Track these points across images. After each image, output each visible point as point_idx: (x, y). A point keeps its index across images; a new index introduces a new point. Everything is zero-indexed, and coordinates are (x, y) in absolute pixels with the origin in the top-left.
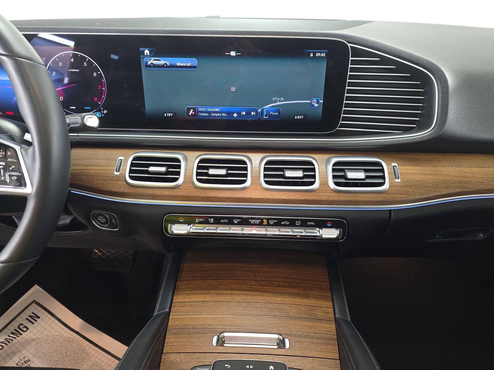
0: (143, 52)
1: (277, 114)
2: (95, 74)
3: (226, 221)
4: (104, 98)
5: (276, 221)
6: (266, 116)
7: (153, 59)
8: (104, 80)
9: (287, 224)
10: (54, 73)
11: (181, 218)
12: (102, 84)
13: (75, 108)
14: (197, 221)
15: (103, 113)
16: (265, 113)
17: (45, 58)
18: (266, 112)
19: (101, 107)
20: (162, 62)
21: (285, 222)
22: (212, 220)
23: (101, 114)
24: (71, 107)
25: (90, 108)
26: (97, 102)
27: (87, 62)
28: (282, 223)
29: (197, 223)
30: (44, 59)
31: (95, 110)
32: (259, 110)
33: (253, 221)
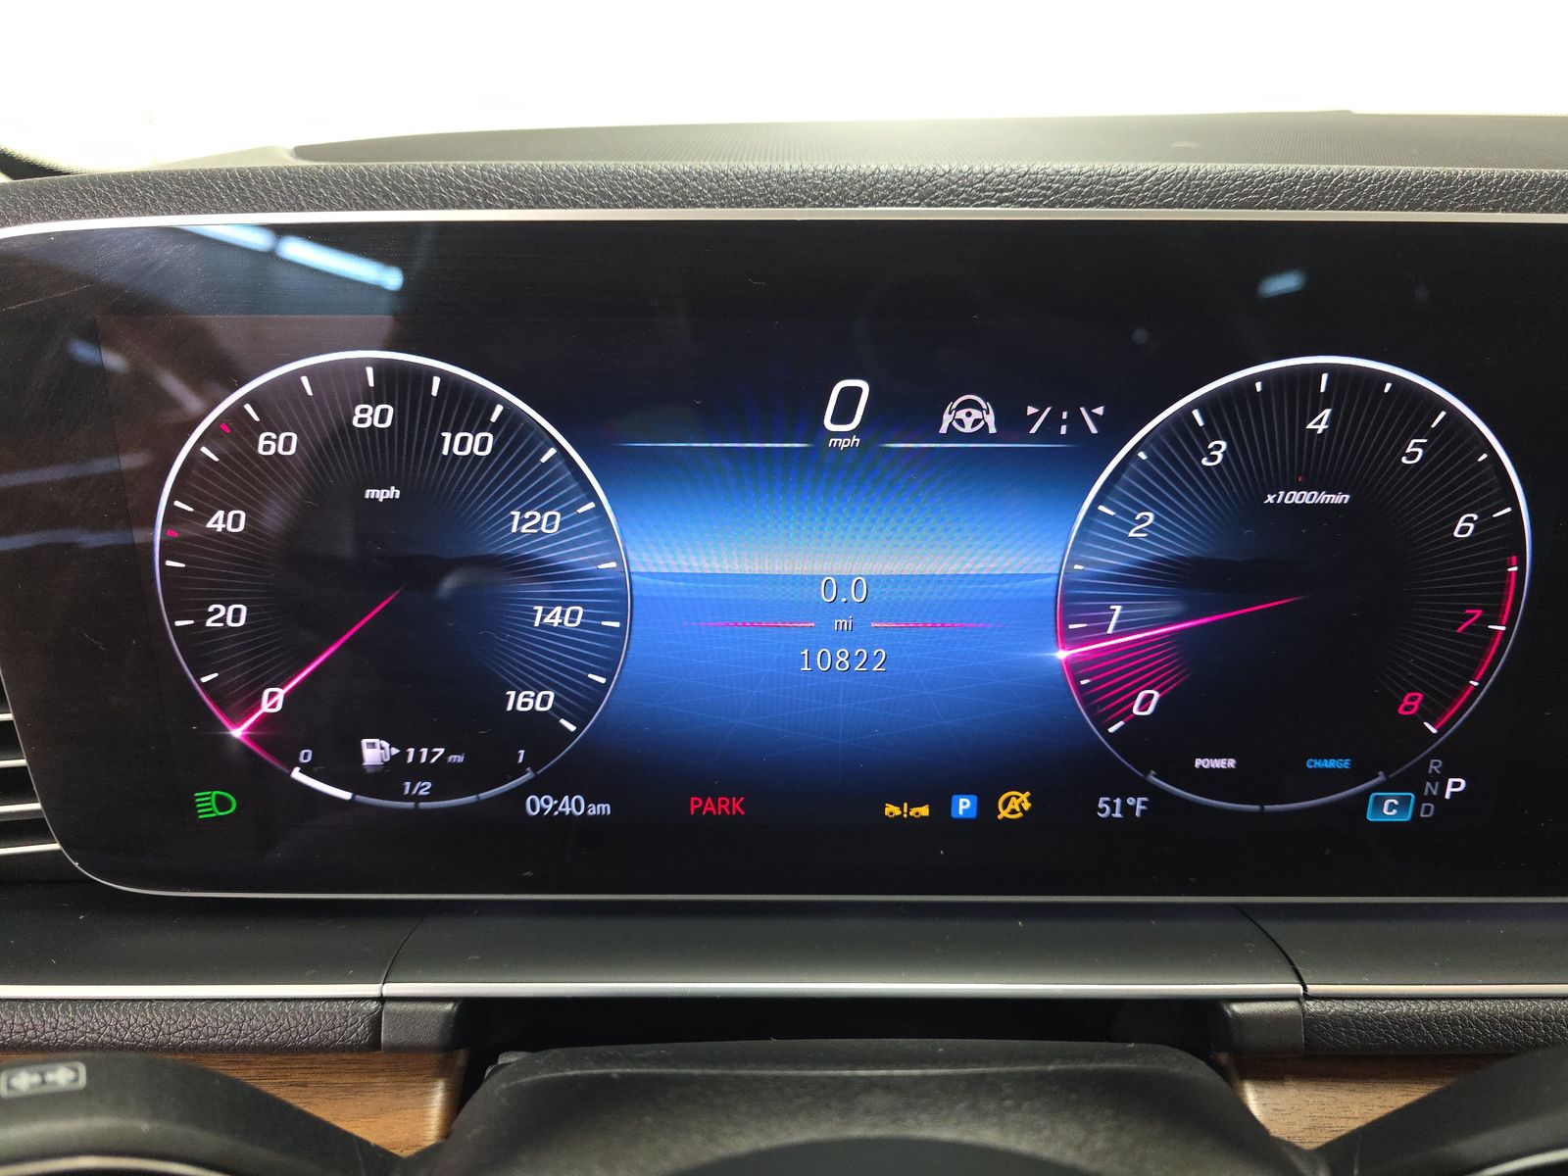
2: (1464, 526)
4: (1477, 690)
8: (1523, 568)
10: (1143, 520)
12: (1496, 596)
13: (1232, 763)
15: (1430, 798)
17: (1100, 411)
19: (1434, 755)
23: (1420, 801)
24: (1198, 762)
25: (1346, 764)
26: (1415, 723)
27: (1432, 435)
30: (1094, 417)
31: (1381, 778)
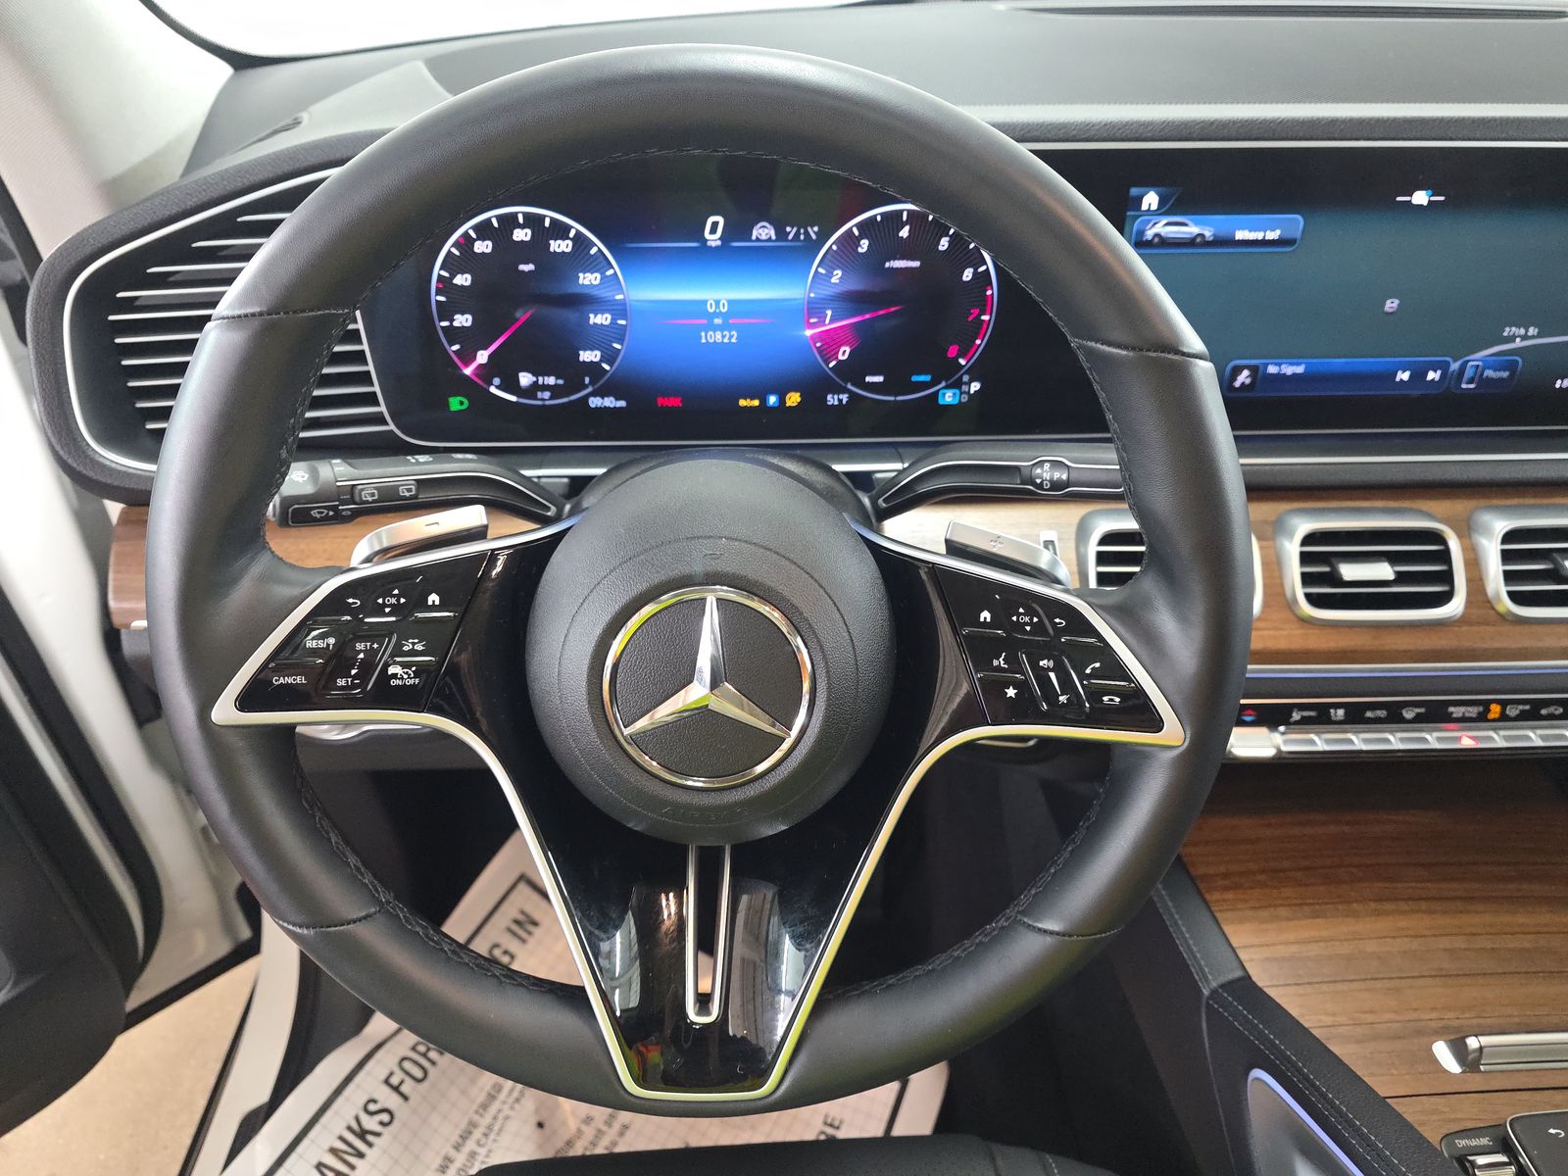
0: (1140, 199)
1: (1505, 374)
2: (967, 275)
3: (1381, 713)
4: (980, 345)
5: (1527, 707)
6: (1470, 381)
7: (1164, 222)
8: (993, 292)
9: (1557, 713)
10: (837, 275)
11: (1250, 712)
12: (984, 304)
13: (881, 379)
14: (1296, 716)
15: (965, 392)
16: (1469, 373)
17: (816, 228)
18: (1474, 370)
19: (965, 373)
20: (1192, 229)
21: (1551, 710)
22: (1341, 712)
23: (961, 393)
24: (867, 378)
25: (927, 378)
26: (954, 360)
27: (951, 237)
28: (1544, 712)
29: (1296, 723)
30: (814, 231)
31: (944, 383)
32: (1455, 366)
33: (1457, 711)
